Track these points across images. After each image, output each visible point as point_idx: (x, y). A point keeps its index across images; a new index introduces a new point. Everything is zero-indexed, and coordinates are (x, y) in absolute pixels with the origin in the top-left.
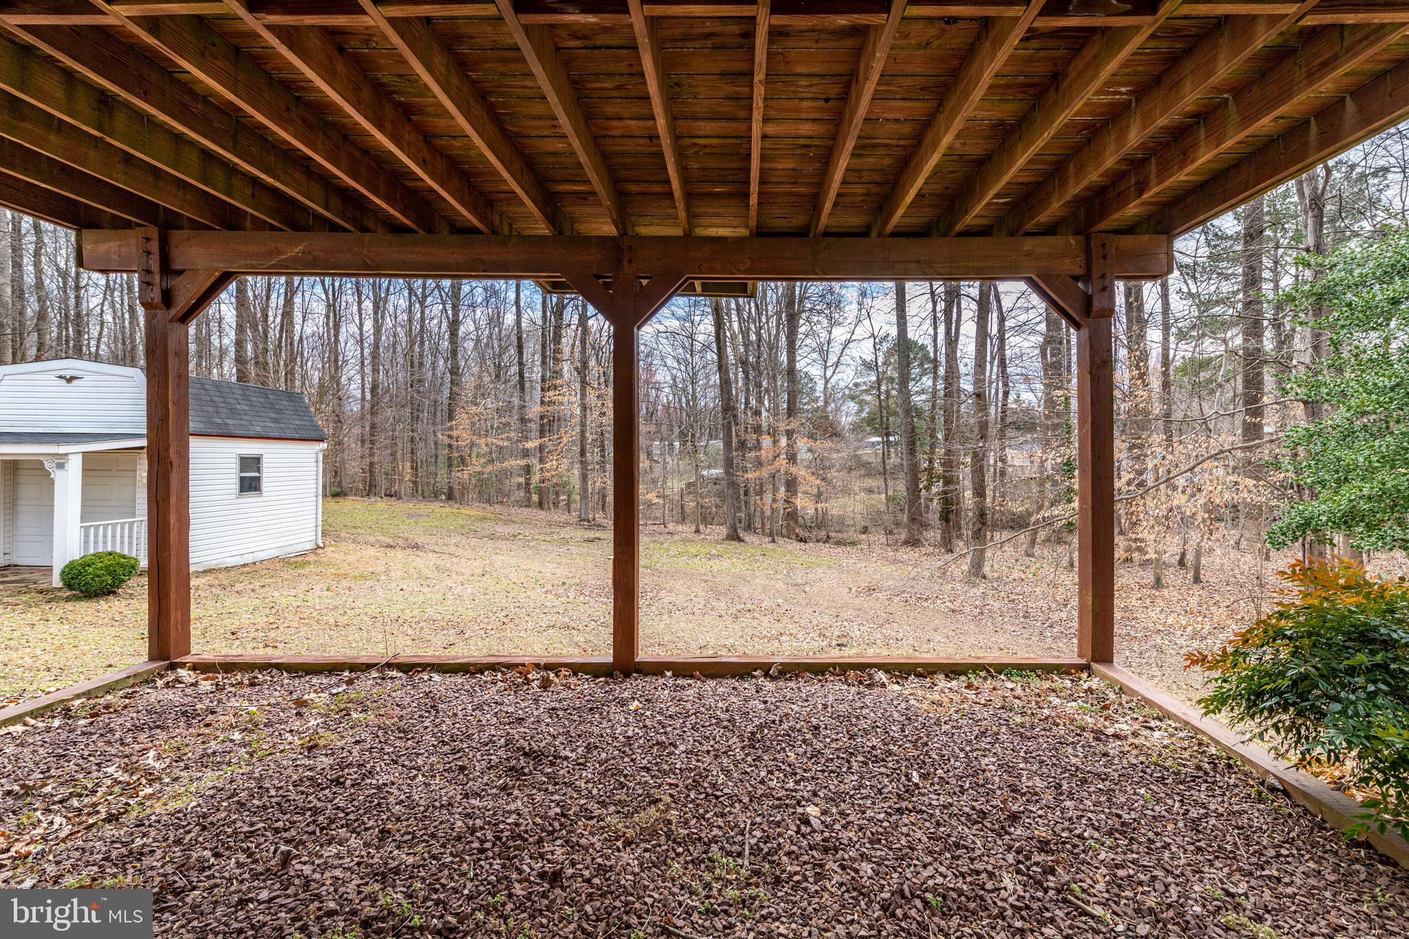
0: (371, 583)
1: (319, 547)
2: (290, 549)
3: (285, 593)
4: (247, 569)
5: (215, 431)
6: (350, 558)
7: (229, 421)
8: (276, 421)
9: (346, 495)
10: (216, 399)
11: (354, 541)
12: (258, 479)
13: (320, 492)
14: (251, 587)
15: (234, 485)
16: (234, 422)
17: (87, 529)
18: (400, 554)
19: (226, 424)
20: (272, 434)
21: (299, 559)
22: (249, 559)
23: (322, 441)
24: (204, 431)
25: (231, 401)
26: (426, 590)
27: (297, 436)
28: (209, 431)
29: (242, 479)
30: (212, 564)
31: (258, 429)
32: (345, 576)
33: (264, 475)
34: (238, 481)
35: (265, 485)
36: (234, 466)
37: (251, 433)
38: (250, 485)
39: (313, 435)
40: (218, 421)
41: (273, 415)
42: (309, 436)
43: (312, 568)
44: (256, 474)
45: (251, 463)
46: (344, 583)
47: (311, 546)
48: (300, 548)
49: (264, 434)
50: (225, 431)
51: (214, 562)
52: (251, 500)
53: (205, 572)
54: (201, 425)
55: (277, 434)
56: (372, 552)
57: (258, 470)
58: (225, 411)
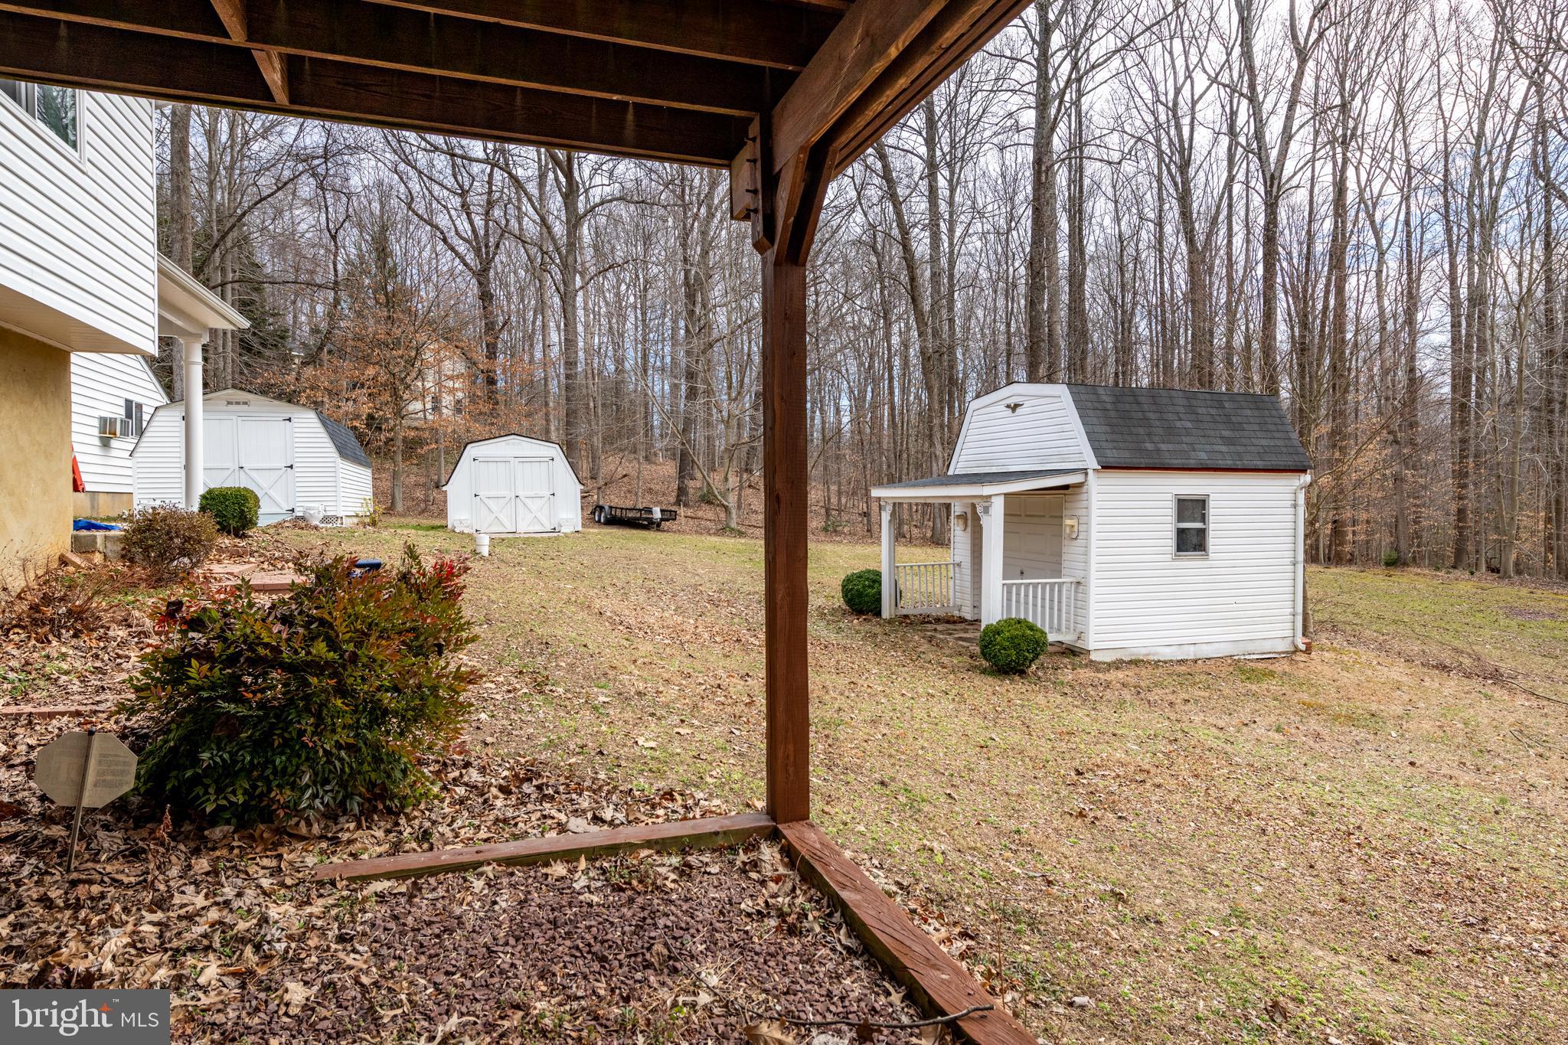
0: (1360, 734)
1: (1296, 650)
2: (1251, 647)
3: (1211, 720)
4: (1183, 669)
5: (1143, 462)
6: (1347, 678)
7: (1163, 447)
8: (1229, 441)
9: (1405, 564)
10: (1151, 415)
11: (1381, 647)
12: (1202, 533)
13: (1301, 557)
14: (1171, 697)
15: (1171, 542)
16: (1170, 447)
17: (1009, 587)
18: (1452, 685)
19: (1158, 450)
20: (1221, 463)
21: (1261, 665)
22: (1189, 653)
23: (1304, 471)
24: (1129, 462)
25: (1170, 416)
26: (1466, 778)
27: (1260, 464)
28: (1135, 461)
29: (1181, 532)
30: (1141, 653)
31: (1203, 455)
32: (1318, 709)
33: (1212, 526)
34: (1173, 535)
35: (1212, 541)
36: (1170, 510)
37: (1192, 463)
38: (1190, 542)
39: (1289, 462)
40: (1149, 446)
41: (1226, 433)
42: (1281, 464)
43: (1273, 685)
44: (1199, 525)
45: (1192, 508)
46: (1313, 724)
47: (1284, 646)
48: (1267, 646)
49: (1210, 464)
50: (1156, 461)
51: (1144, 651)
52: (1191, 564)
53: (1131, 662)
54: (1126, 454)
55: (1229, 463)
56: (1397, 672)
57: (1203, 519)
58: (1160, 431)
